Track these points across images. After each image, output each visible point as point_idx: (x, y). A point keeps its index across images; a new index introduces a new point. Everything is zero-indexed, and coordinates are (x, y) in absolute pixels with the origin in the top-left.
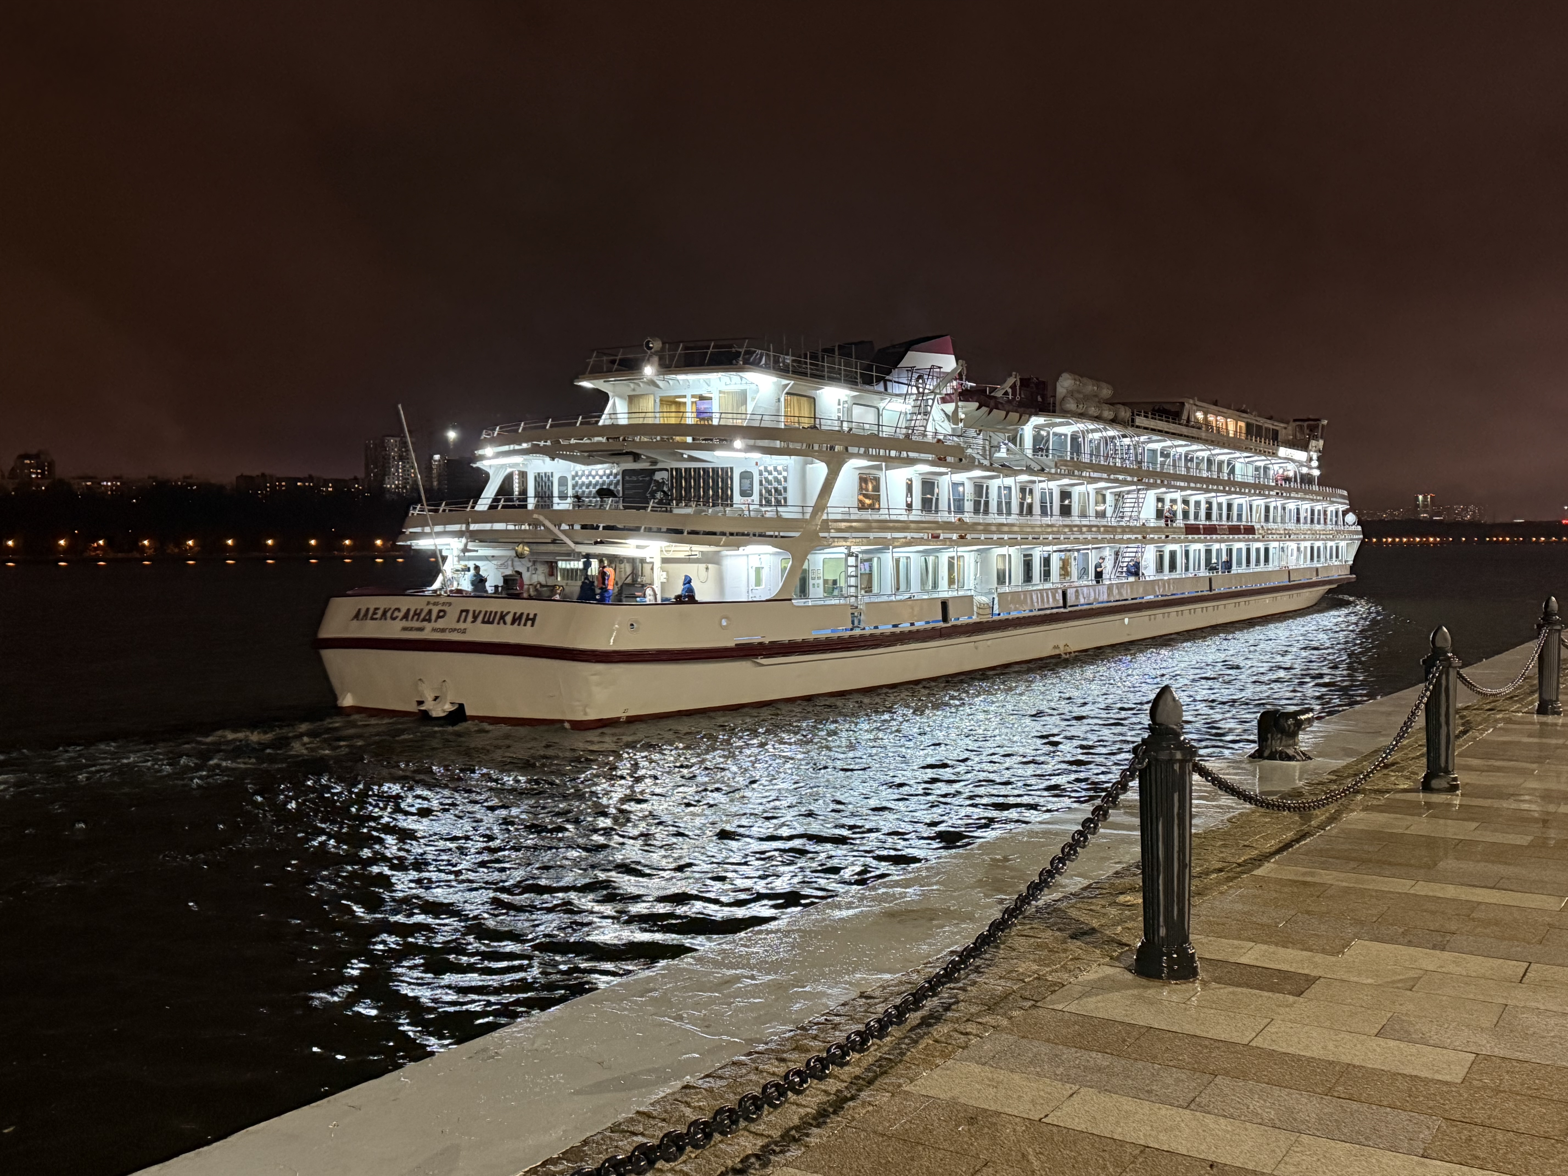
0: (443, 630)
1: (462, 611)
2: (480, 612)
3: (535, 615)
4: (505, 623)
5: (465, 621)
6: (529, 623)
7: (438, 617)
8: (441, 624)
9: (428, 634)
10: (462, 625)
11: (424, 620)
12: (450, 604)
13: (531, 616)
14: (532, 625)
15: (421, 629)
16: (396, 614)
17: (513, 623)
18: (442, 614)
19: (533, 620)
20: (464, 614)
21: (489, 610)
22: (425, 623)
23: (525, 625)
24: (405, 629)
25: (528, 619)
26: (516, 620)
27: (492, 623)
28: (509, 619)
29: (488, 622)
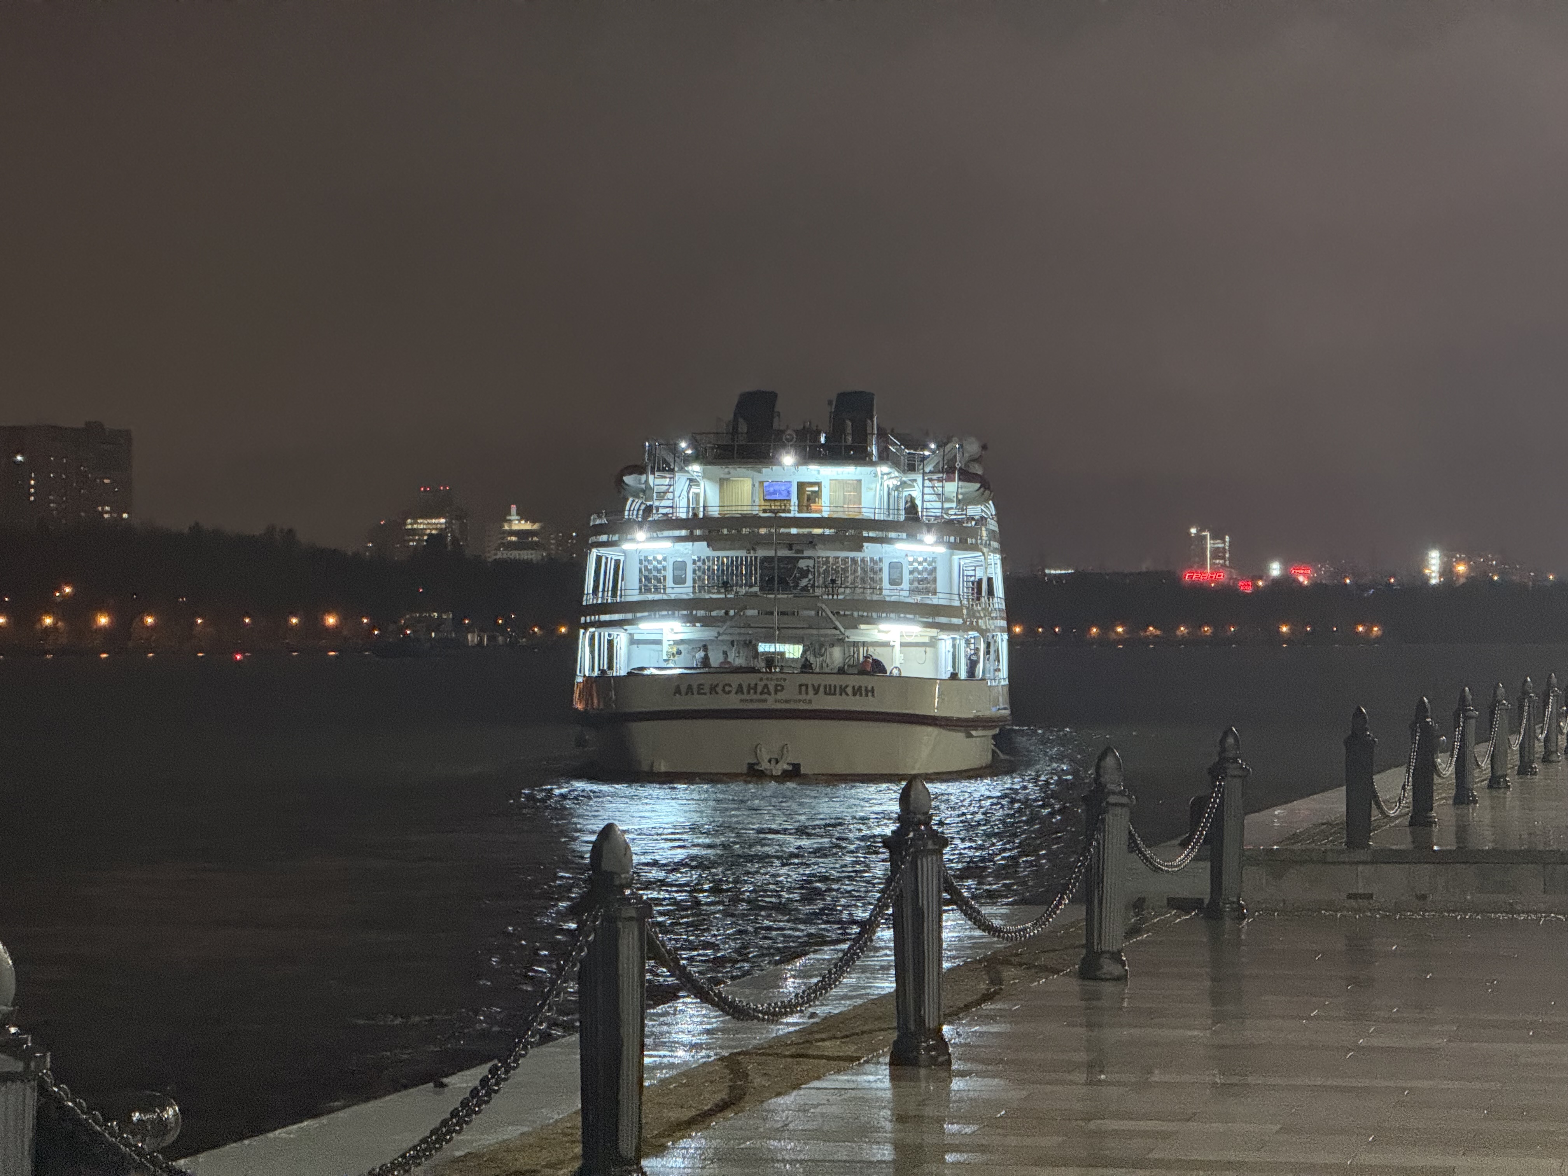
0: (787, 701)
1: (801, 686)
2: (819, 685)
3: (873, 688)
4: (847, 694)
5: (807, 693)
6: (870, 694)
7: (776, 691)
8: (781, 696)
9: (771, 704)
10: (803, 697)
11: (761, 693)
12: (785, 680)
13: (869, 688)
14: (873, 696)
15: (765, 701)
16: (727, 689)
17: (854, 694)
18: (779, 689)
19: (873, 691)
20: (803, 688)
21: (828, 684)
22: (764, 697)
23: (867, 695)
24: (742, 701)
25: (867, 690)
26: (857, 691)
27: (835, 694)
28: (849, 690)
29: (830, 694)
